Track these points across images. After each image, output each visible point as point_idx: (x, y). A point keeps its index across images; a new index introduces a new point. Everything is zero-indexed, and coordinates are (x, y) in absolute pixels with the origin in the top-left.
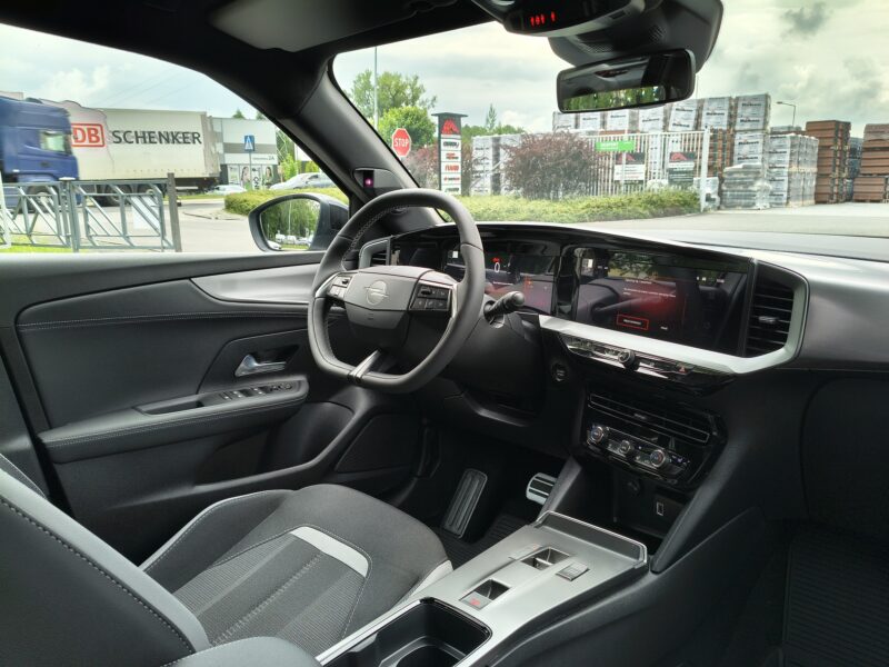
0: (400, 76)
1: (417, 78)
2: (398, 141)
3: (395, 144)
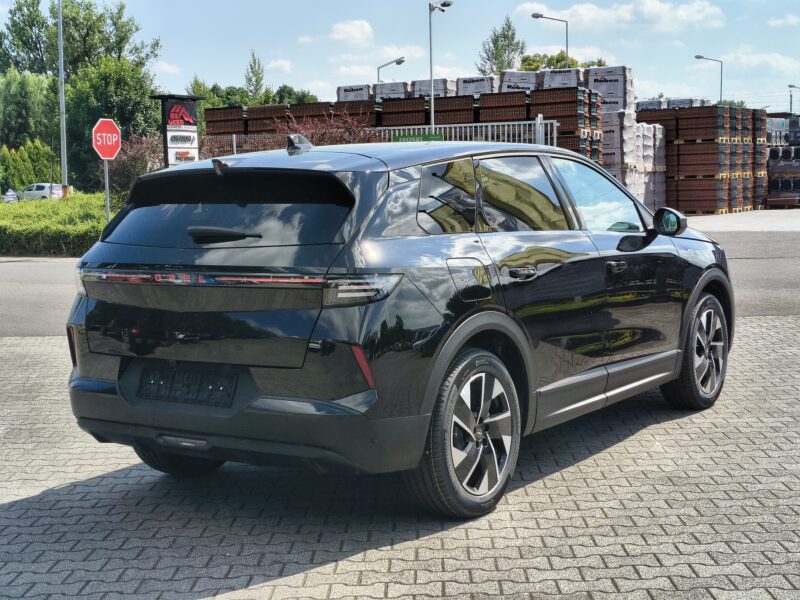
0: (93, 4)
2: (101, 137)
3: (97, 141)
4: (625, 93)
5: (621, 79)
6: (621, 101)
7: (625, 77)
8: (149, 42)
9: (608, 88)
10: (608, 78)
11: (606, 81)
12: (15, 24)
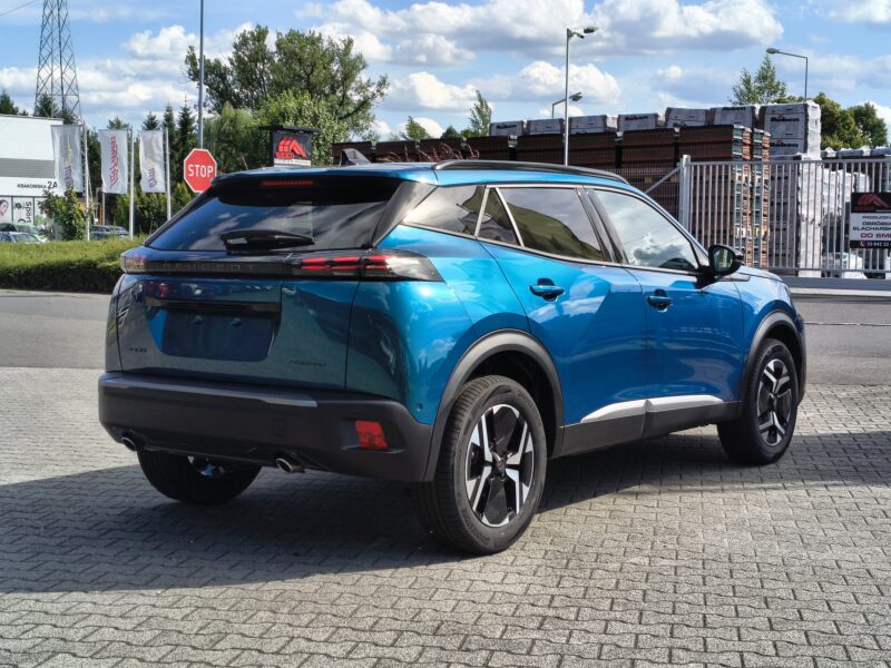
0: (319, 39)
1: (349, 43)
2: (194, 169)
3: (188, 172)
4: (806, 134)
5: (802, 118)
6: (801, 143)
7: (807, 115)
8: (376, 79)
9: (787, 129)
10: (787, 117)
11: (784, 120)
12: (239, 59)
